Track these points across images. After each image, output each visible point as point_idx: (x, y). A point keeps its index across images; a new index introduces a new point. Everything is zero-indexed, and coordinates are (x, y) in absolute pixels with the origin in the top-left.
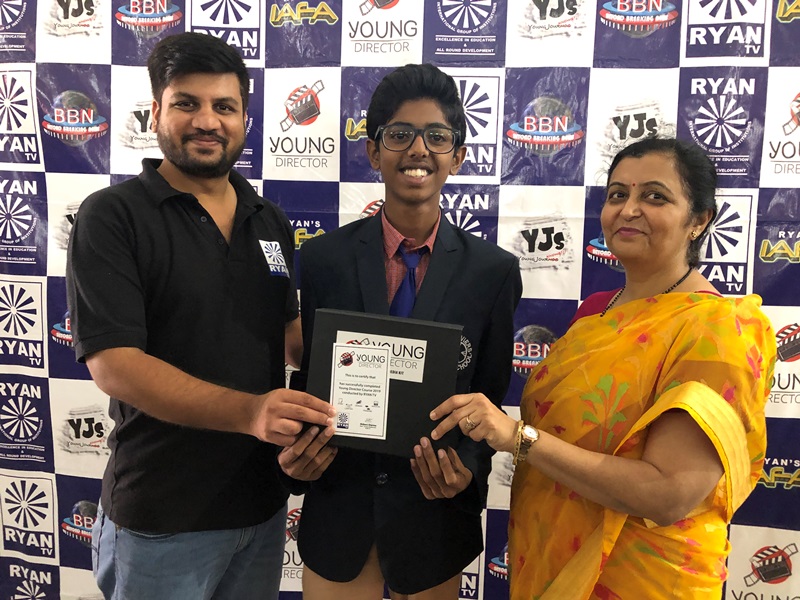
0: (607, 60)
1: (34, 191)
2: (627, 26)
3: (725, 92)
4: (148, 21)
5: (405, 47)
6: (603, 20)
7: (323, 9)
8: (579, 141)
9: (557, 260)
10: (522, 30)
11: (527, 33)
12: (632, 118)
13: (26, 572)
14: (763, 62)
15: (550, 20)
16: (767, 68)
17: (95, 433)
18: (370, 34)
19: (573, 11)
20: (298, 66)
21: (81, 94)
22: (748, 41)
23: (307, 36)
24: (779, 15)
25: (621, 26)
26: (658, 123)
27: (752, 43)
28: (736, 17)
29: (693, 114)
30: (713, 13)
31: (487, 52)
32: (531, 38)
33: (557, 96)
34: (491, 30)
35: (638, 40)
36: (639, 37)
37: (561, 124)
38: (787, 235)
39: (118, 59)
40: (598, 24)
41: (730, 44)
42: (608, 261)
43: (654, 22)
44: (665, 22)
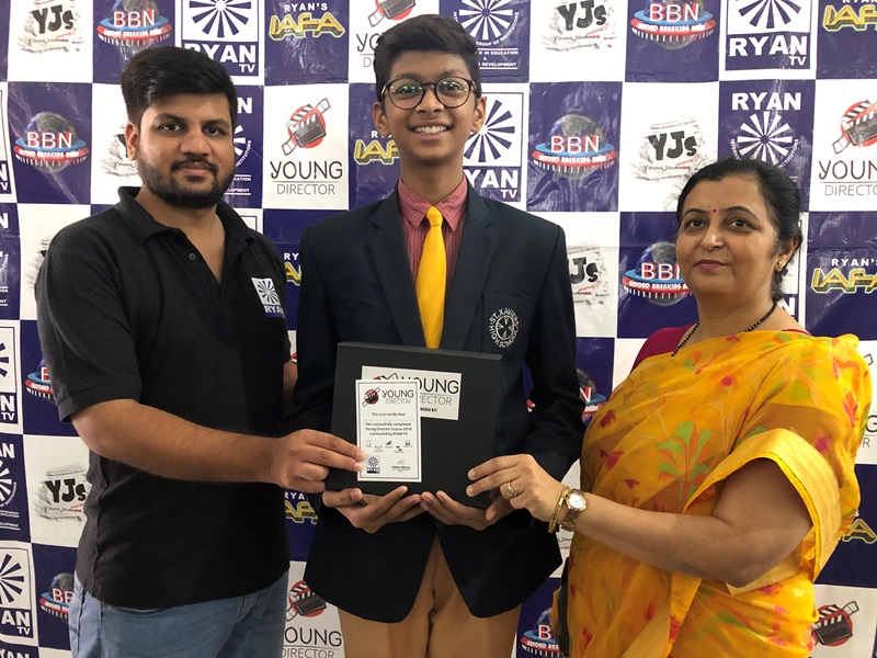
0: (640, 74)
1: (5, 224)
2: (661, 37)
3: (769, 107)
4: (134, 34)
6: (634, 31)
7: (329, 20)
8: (612, 163)
10: (546, 41)
11: (552, 46)
14: (809, 74)
15: (577, 31)
16: (814, 81)
17: (77, 496)
19: (602, 21)
20: (301, 83)
21: (58, 116)
22: (793, 52)
23: (311, 51)
24: (825, 23)
25: (655, 36)
26: (697, 142)
27: (797, 54)
28: (779, 26)
29: (735, 132)
30: (754, 22)
31: (509, 66)
32: (557, 50)
33: (584, 113)
34: (513, 42)
35: (674, 52)
36: (674, 48)
37: (592, 144)
38: (840, 263)
39: (100, 76)
40: (630, 34)
41: (773, 55)
42: (647, 294)
43: (691, 33)
44: (702, 32)
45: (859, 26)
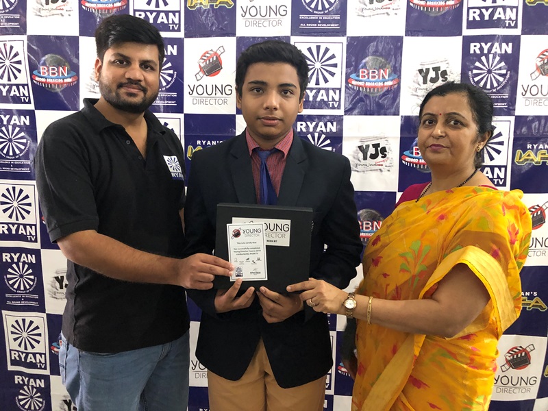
0: (414, 31)
1: (28, 123)
2: (427, 8)
3: (493, 52)
4: (104, 6)
5: (280, 23)
6: (411, 4)
8: (397, 86)
9: (382, 165)
10: (357, 11)
11: (361, 14)
12: (431, 70)
13: (26, 380)
14: (517, 32)
15: (376, 4)
16: (519, 36)
18: (255, 15)
20: (207, 37)
21: (59, 57)
22: (507, 18)
23: (212, 16)
25: (424, 8)
26: (448, 73)
27: (510, 19)
28: (500, 2)
31: (334, 26)
32: (364, 16)
33: (381, 55)
34: (337, 11)
35: (436, 17)
36: (435, 15)
37: (384, 74)
38: (533, 147)
39: (83, 33)
40: (409, 7)
41: (495, 20)
42: (416, 165)
43: (446, 6)
44: (452, 5)
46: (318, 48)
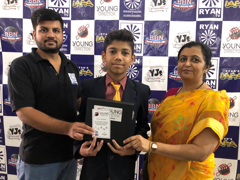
0: (175, 19)
2: (181, 9)
3: (210, 28)
4: (34, 5)
5: (114, 14)
6: (173, 7)
7: (89, 2)
8: (167, 43)
9: (160, 79)
10: (149, 9)
11: (151, 10)
14: (221, 19)
15: (158, 6)
16: (222, 21)
17: (18, 133)
18: (103, 10)
19: (165, 4)
20: (81, 20)
21: (13, 28)
22: (216, 13)
23: (84, 10)
24: (226, 5)
25: (179, 8)
26: (190, 38)
27: (218, 14)
28: (213, 6)
29: (200, 35)
30: (206, 5)
31: (139, 16)
32: (152, 12)
33: (160, 29)
34: (140, 9)
35: (184, 13)
37: (161, 38)
38: (228, 71)
39: (25, 17)
40: (172, 8)
41: (211, 14)
42: (175, 79)
43: (189, 7)
44: (192, 7)
45: (234, 7)
46: (132, 26)
